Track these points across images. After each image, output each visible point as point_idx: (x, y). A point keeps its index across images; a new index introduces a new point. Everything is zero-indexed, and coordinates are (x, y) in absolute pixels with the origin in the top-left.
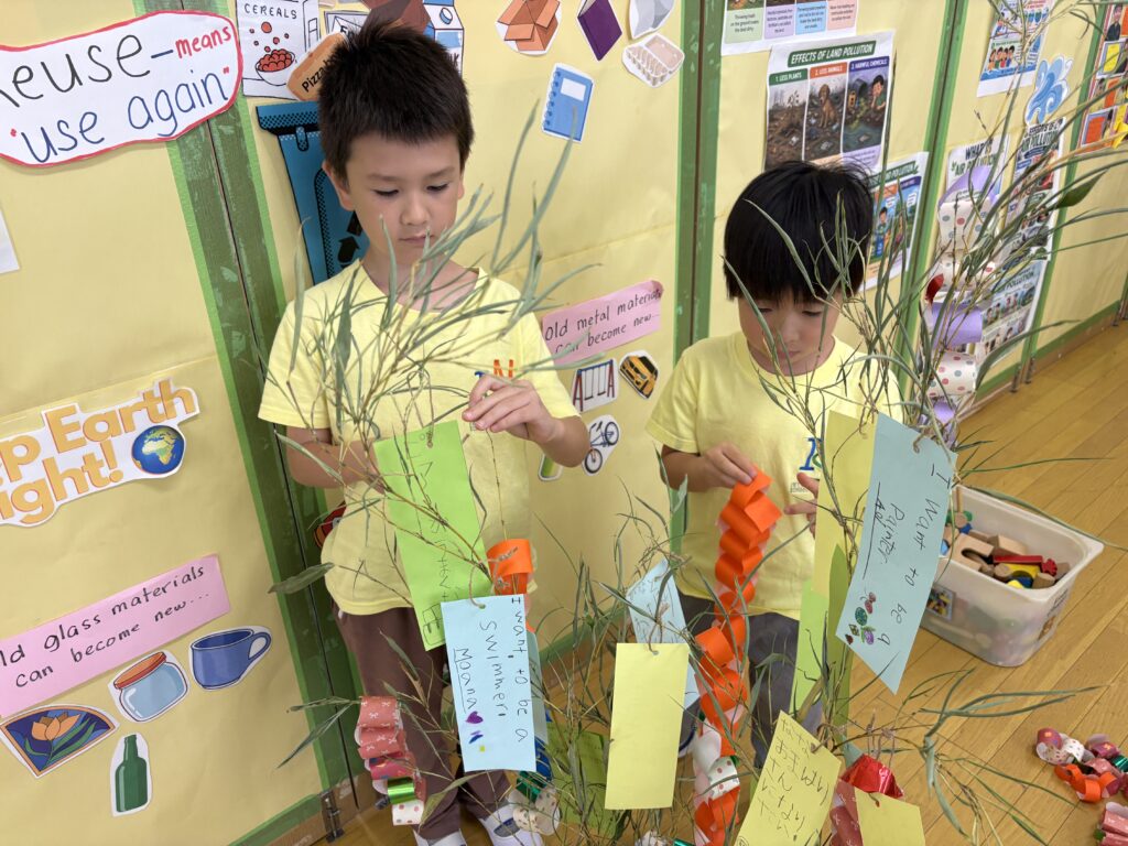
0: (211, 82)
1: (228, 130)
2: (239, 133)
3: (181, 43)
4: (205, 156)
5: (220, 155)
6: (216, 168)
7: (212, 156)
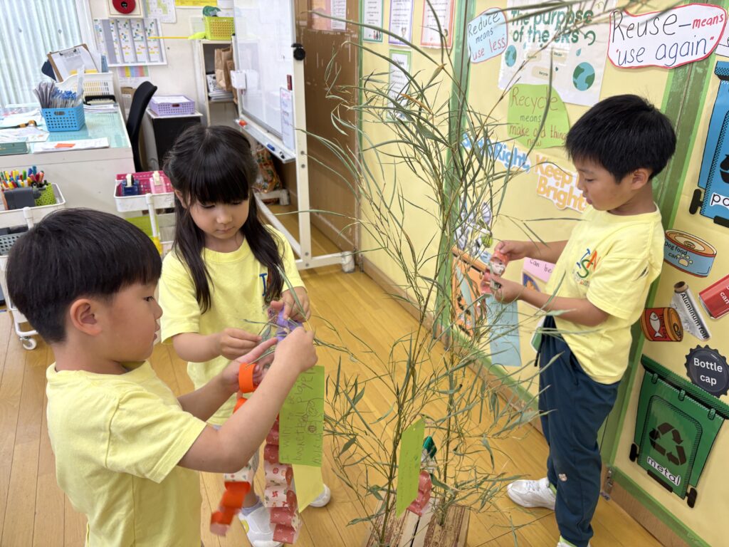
0: (702, 43)
1: (700, 70)
2: (705, 73)
3: (697, 21)
4: (684, 81)
5: (691, 82)
6: (685, 89)
7: (686, 82)
